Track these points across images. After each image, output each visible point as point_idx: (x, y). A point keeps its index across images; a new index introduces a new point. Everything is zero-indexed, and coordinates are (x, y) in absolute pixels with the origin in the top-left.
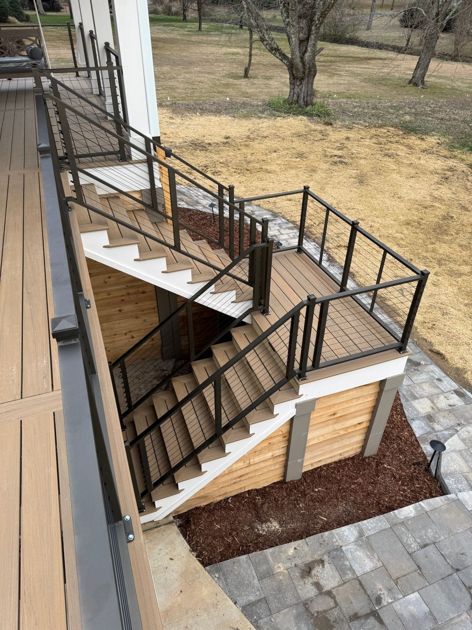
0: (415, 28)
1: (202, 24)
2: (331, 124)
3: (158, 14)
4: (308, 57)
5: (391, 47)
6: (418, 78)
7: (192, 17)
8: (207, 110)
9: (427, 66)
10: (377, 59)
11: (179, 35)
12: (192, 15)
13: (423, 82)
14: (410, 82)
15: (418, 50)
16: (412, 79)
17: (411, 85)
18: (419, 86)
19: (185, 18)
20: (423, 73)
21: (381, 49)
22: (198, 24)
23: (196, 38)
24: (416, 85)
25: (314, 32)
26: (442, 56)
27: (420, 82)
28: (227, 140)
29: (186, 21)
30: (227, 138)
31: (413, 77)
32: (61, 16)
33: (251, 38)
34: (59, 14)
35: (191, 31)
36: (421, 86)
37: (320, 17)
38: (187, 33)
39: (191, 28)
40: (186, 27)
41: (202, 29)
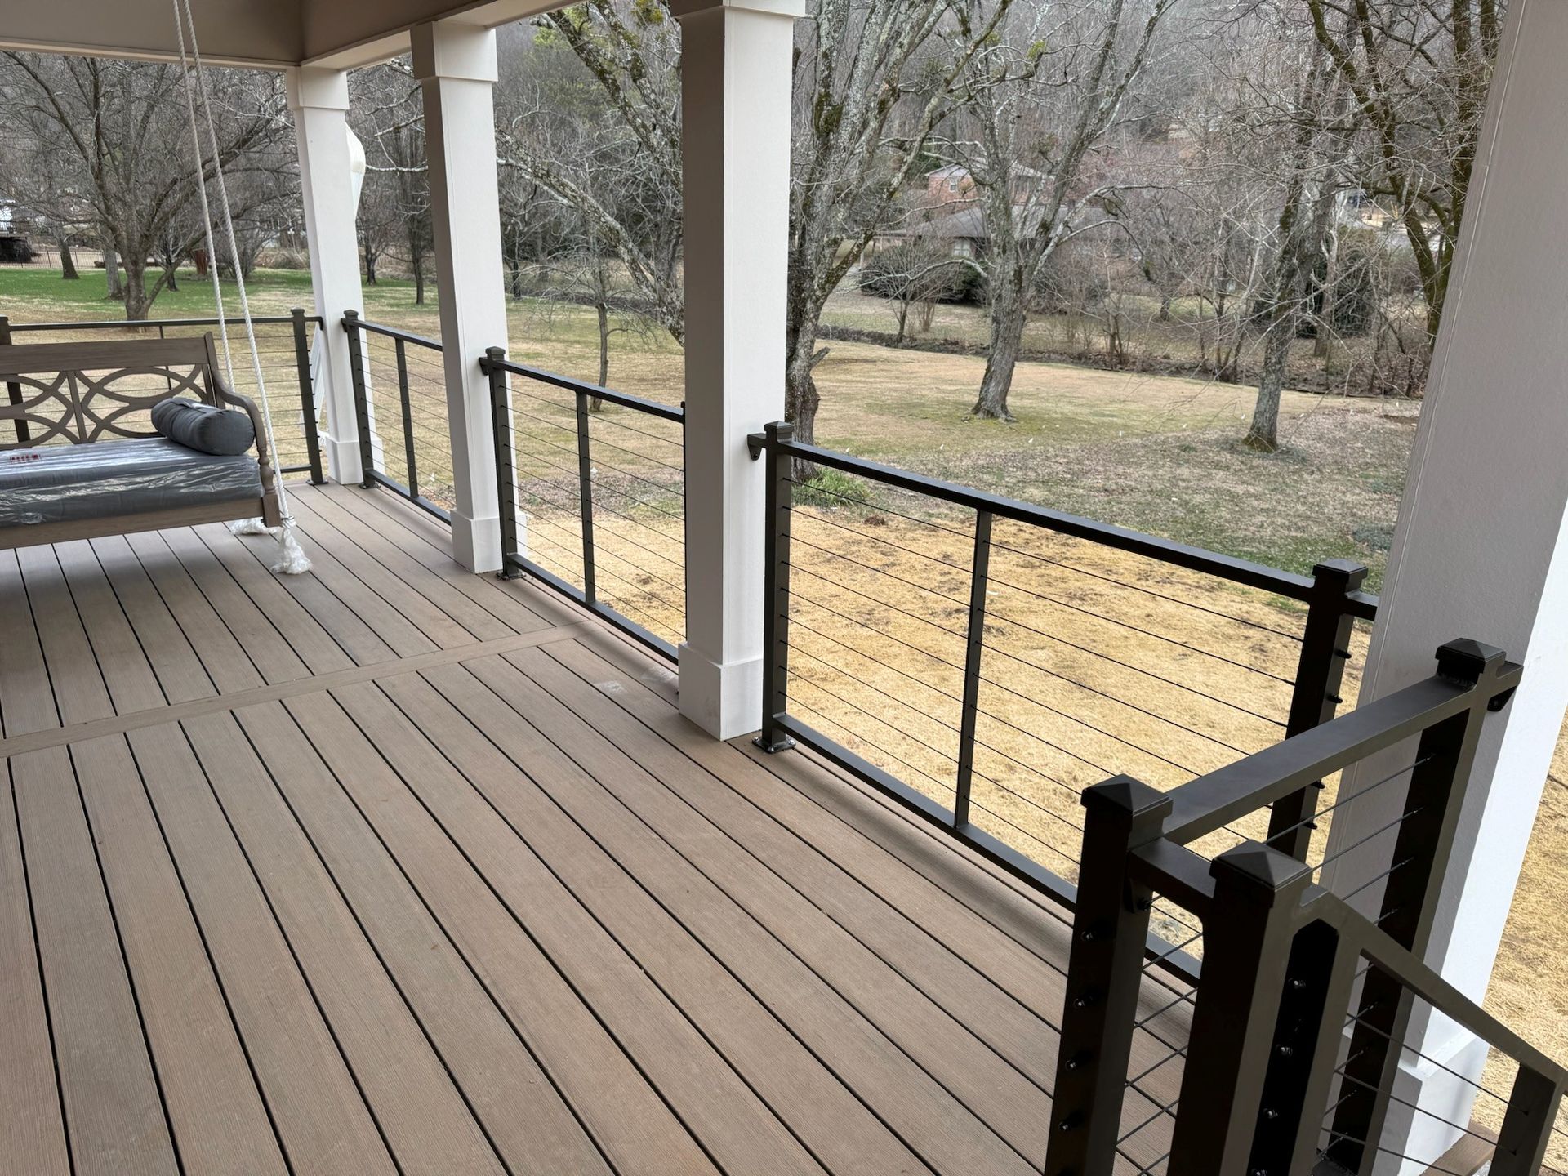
0: (913, 298)
1: (425, 289)
2: (883, 522)
3: (296, 268)
4: (799, 371)
5: (867, 336)
6: (992, 401)
7: (384, 274)
8: (546, 502)
9: (1010, 376)
10: (857, 361)
11: (372, 313)
12: (384, 270)
13: (1004, 407)
14: (977, 409)
15: (925, 340)
16: (979, 403)
17: (981, 415)
18: (998, 417)
19: (373, 277)
20: (1002, 391)
21: (844, 340)
22: (413, 292)
23: (417, 319)
24: (991, 414)
25: (812, 315)
26: (980, 350)
27: (999, 408)
28: (647, 588)
29: (376, 284)
30: (646, 582)
31: (982, 399)
32: (33, 272)
33: (603, 323)
34: (26, 267)
35: (398, 305)
36: (1004, 416)
37: (826, 282)
38: (389, 309)
39: (394, 298)
40: (383, 297)
41: (425, 301)
